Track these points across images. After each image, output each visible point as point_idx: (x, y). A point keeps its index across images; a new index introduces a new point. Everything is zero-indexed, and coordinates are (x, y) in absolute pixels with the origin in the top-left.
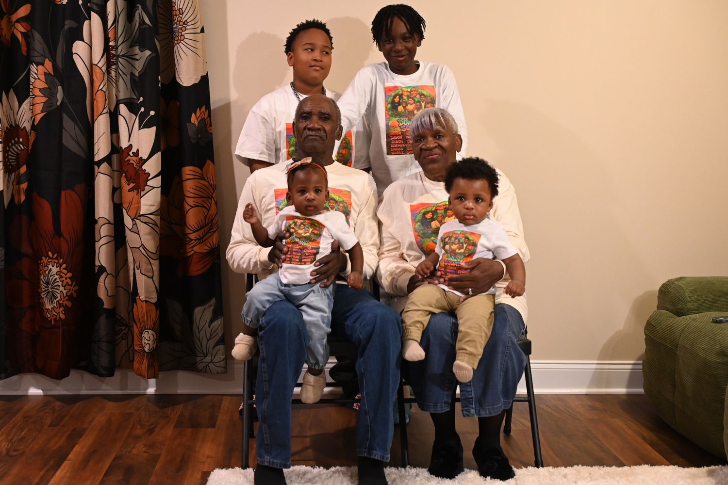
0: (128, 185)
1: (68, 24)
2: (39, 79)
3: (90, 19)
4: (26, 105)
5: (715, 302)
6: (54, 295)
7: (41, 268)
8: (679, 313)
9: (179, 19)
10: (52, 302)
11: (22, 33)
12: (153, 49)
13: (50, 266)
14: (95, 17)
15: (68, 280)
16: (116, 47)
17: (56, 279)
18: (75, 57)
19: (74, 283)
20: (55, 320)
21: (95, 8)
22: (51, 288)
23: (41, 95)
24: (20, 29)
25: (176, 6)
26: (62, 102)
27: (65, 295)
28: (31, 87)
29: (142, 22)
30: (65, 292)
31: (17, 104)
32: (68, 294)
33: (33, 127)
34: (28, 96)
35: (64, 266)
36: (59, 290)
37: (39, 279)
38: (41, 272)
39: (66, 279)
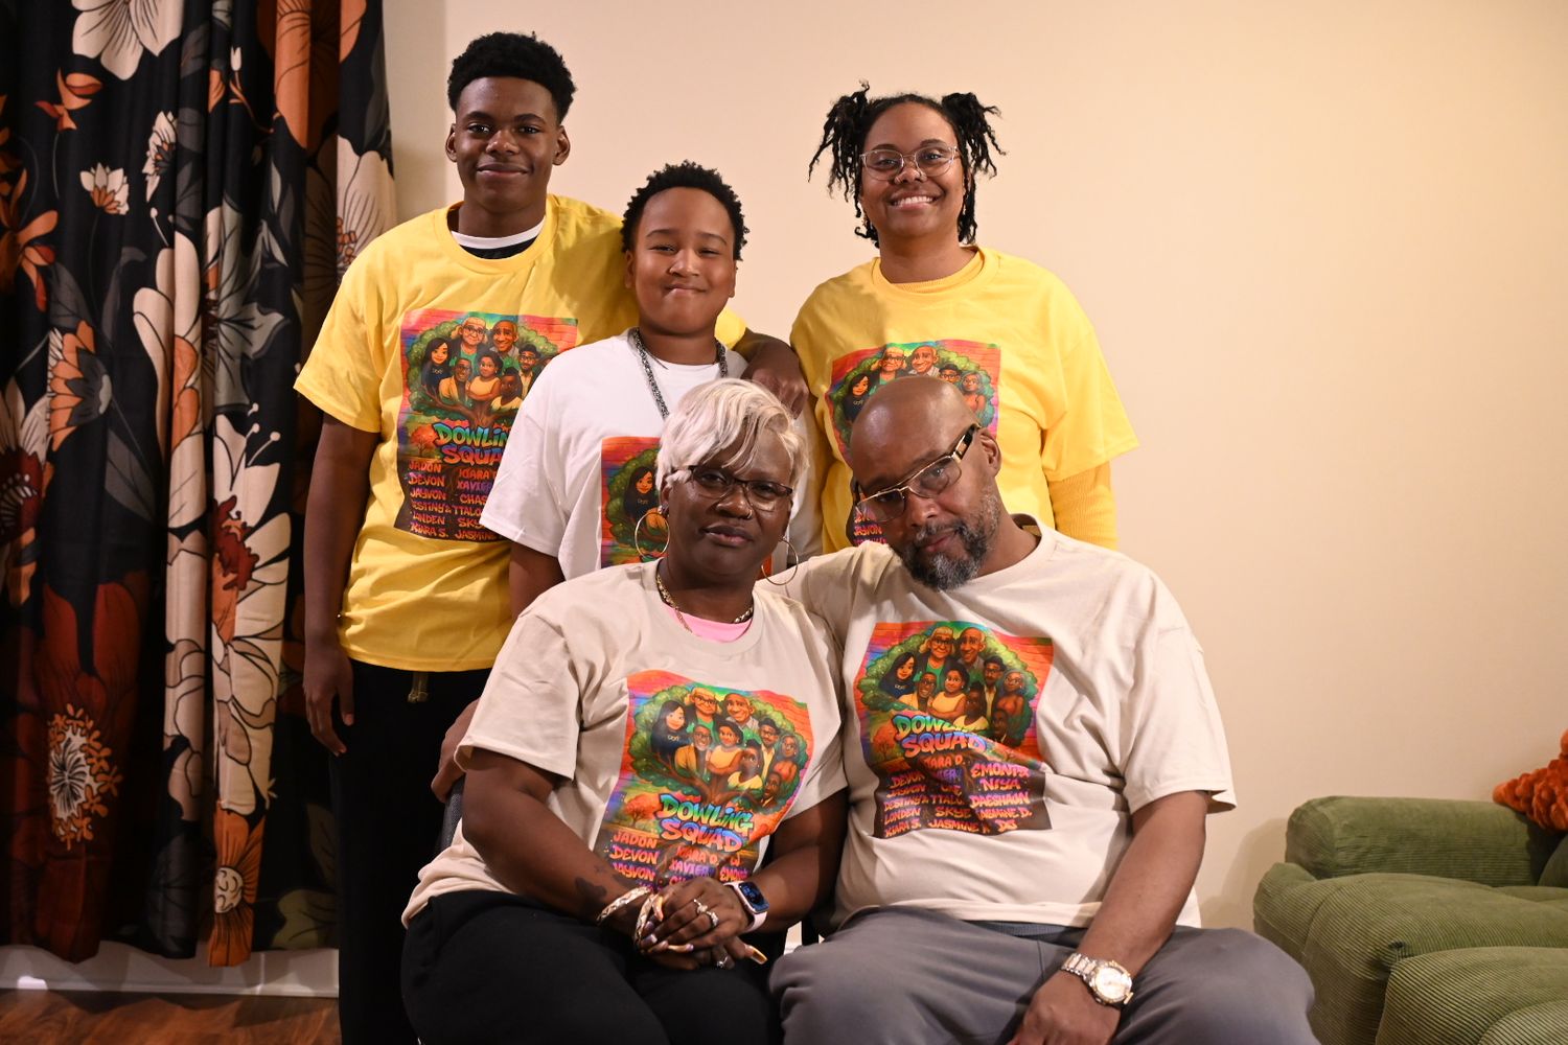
0: (225, 575)
1: (128, 254)
2: (65, 360)
3: (172, 245)
4: (39, 408)
5: (1391, 851)
6: (72, 792)
7: (52, 736)
8: (1321, 871)
9: (349, 252)
10: (69, 805)
11: (38, 267)
12: (288, 311)
13: (69, 734)
14: (183, 243)
15: (104, 764)
16: (217, 303)
17: (79, 760)
18: (138, 321)
19: (115, 768)
20: (74, 841)
21: (184, 224)
22: (69, 778)
23: (67, 391)
24: (35, 258)
25: (344, 227)
26: (109, 408)
27: (95, 792)
28: (50, 375)
29: (269, 257)
30: (95, 786)
31: (21, 406)
32: (103, 790)
33: (50, 454)
34: (42, 392)
35: (96, 734)
36: (83, 781)
37: (47, 758)
38: (51, 745)
39: (99, 760)
